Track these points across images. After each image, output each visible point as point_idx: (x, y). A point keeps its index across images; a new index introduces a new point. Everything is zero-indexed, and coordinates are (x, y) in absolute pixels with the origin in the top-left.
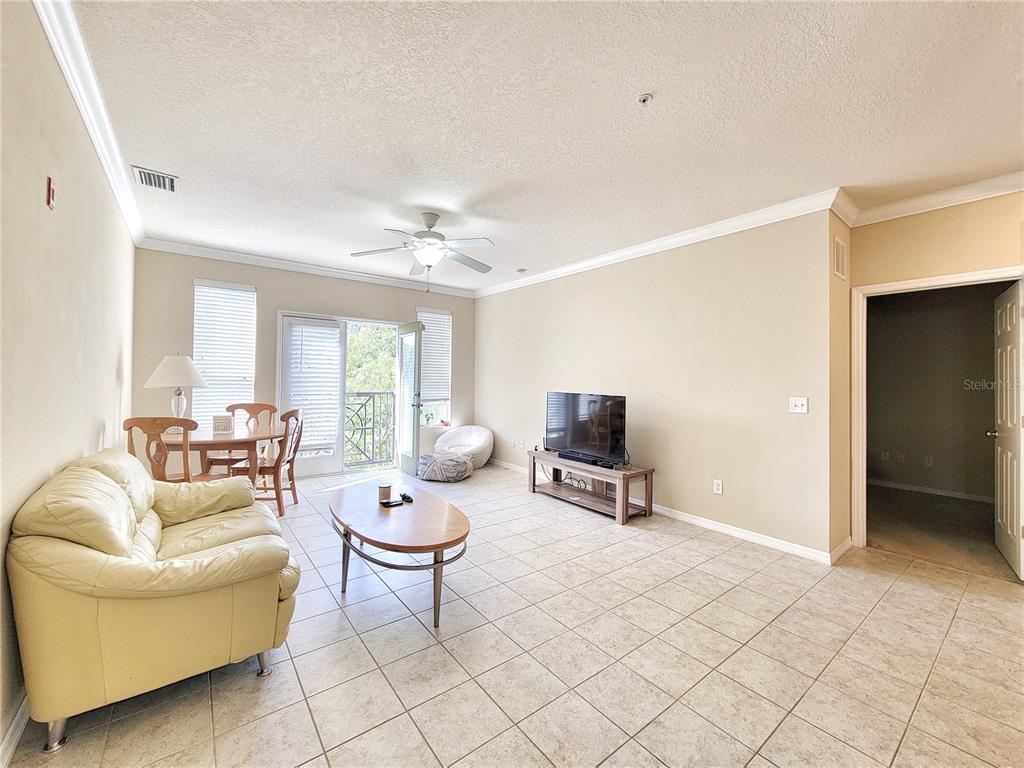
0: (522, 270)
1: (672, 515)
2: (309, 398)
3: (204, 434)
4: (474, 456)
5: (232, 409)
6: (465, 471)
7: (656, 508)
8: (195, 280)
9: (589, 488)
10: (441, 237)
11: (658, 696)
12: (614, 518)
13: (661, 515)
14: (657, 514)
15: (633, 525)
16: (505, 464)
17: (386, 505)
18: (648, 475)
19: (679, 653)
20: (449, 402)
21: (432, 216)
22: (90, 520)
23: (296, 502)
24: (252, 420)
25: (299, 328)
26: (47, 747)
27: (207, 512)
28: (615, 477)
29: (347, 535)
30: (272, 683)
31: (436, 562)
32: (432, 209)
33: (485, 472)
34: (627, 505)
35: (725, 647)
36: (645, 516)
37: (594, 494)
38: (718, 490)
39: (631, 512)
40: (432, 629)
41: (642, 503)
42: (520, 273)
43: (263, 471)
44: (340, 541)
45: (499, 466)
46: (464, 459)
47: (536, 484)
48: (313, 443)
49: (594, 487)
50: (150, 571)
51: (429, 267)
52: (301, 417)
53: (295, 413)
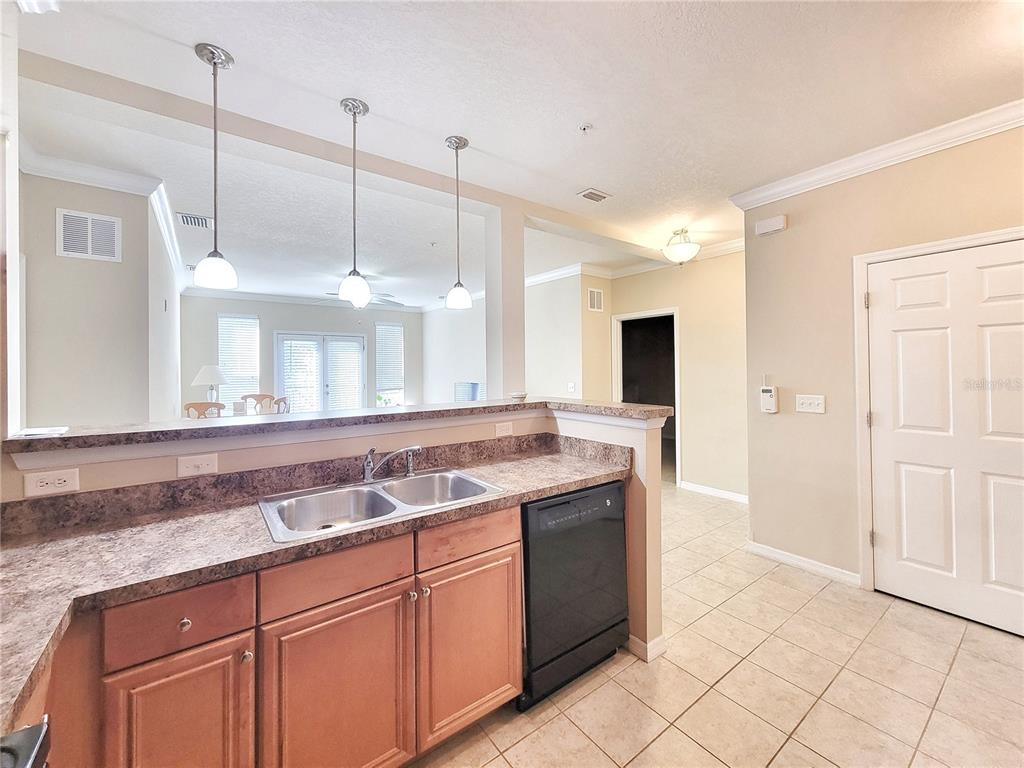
8: (218, 314)
20: (403, 391)
24: (259, 405)
25: (288, 342)
52: (288, 403)
53: (284, 400)
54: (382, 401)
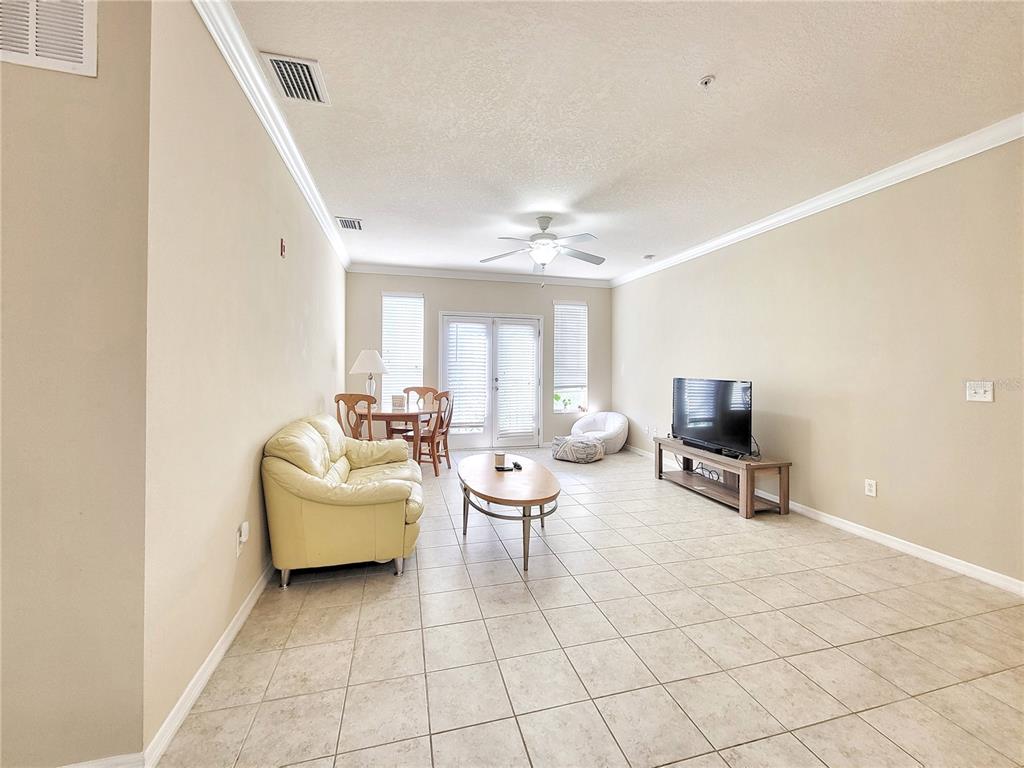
0: (650, 257)
1: (812, 515)
2: (464, 383)
3: (387, 408)
4: (606, 441)
5: (407, 391)
6: (596, 453)
7: (793, 505)
8: (383, 293)
9: (722, 479)
10: (554, 237)
11: (705, 662)
12: (737, 510)
13: (801, 515)
14: (794, 513)
15: (758, 520)
16: (640, 451)
17: (500, 469)
18: (783, 469)
19: (747, 636)
20: (586, 389)
21: (545, 220)
22: (298, 451)
23: (450, 468)
24: (422, 400)
25: (454, 325)
26: (281, 586)
27: (377, 462)
28: (739, 467)
29: (466, 490)
30: (402, 581)
31: (524, 516)
32: (543, 213)
33: (618, 457)
34: (753, 498)
35: (807, 644)
36: (780, 513)
37: (724, 486)
38: (871, 491)
39: (759, 506)
40: (522, 572)
41: (776, 499)
42: (648, 260)
43: (423, 439)
44: (462, 495)
45: (634, 453)
46: (595, 442)
47: (664, 470)
48: (468, 421)
49: (725, 479)
50: (327, 487)
51: (544, 265)
52: (451, 398)
53: (446, 394)
54: (560, 401)
